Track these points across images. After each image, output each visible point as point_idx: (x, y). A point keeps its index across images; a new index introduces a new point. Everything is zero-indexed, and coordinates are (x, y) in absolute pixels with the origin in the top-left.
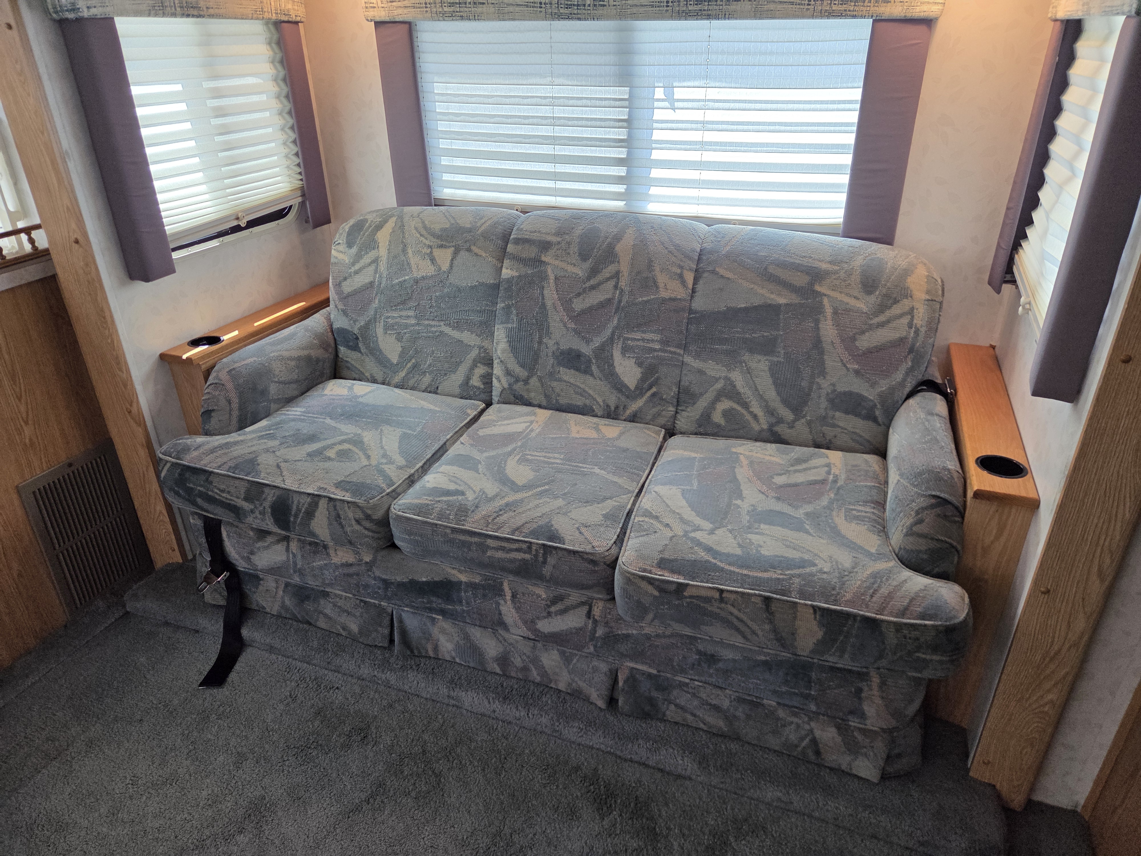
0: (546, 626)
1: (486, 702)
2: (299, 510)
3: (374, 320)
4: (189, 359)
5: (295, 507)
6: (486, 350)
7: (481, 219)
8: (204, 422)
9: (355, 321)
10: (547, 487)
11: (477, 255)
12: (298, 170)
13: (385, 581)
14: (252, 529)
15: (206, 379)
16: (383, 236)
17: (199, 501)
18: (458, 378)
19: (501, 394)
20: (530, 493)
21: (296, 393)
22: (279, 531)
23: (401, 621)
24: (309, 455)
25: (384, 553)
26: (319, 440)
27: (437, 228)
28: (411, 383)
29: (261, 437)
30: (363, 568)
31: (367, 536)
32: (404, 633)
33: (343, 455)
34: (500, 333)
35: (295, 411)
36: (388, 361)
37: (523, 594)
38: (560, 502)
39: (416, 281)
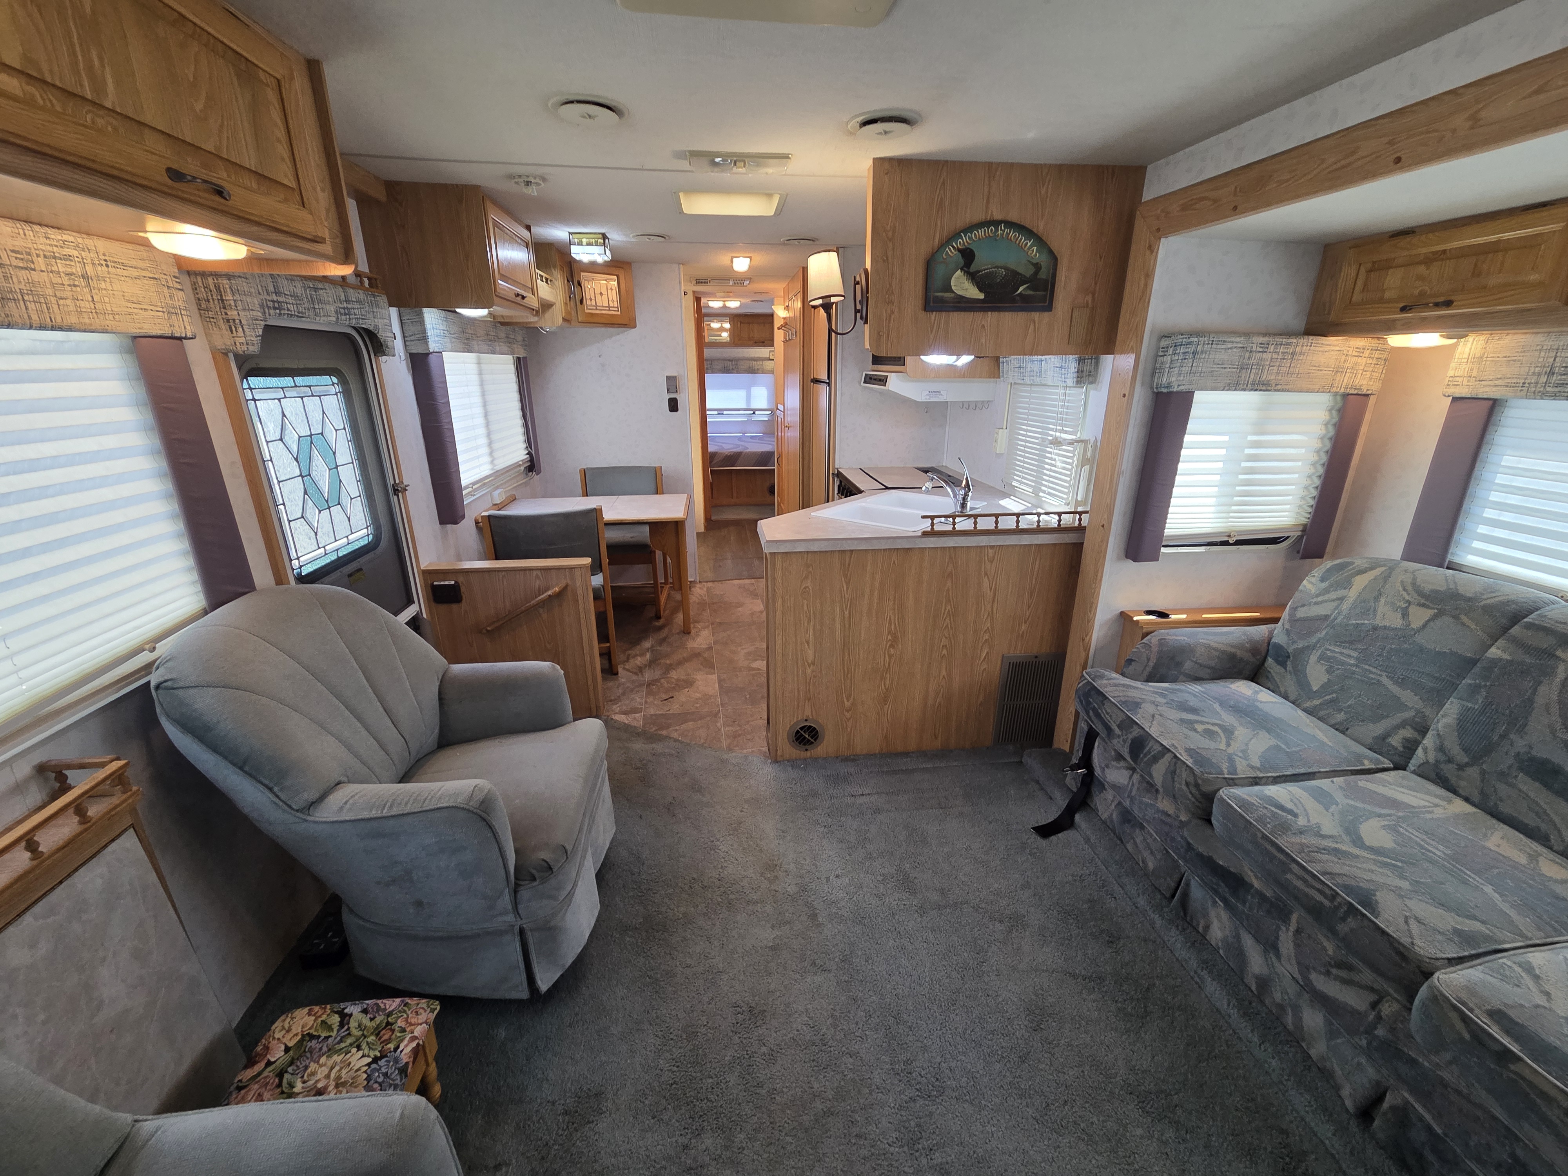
0: (1320, 982)
1: (1225, 1002)
2: (1149, 752)
3: (1312, 648)
4: (1137, 621)
5: (1147, 749)
6: (1424, 716)
7: (1492, 592)
8: (1125, 666)
9: (1294, 642)
10: (1399, 864)
11: (1463, 624)
12: (1310, 510)
13: (1189, 844)
14: (1115, 750)
15: (1142, 639)
16: (1360, 582)
17: (1091, 713)
18: (1378, 729)
19: (1420, 766)
20: (1373, 857)
21: (1207, 676)
22: (1129, 759)
23: (1188, 885)
24: (1182, 720)
25: (1199, 822)
26: (1198, 714)
27: (1428, 588)
28: (1322, 713)
29: (1156, 693)
30: (1177, 823)
31: (1189, 799)
32: (1186, 895)
33: (1210, 734)
34: (1452, 709)
35: (1196, 688)
36: (1309, 685)
37: (1309, 936)
38: (1405, 885)
39: (1375, 628)
